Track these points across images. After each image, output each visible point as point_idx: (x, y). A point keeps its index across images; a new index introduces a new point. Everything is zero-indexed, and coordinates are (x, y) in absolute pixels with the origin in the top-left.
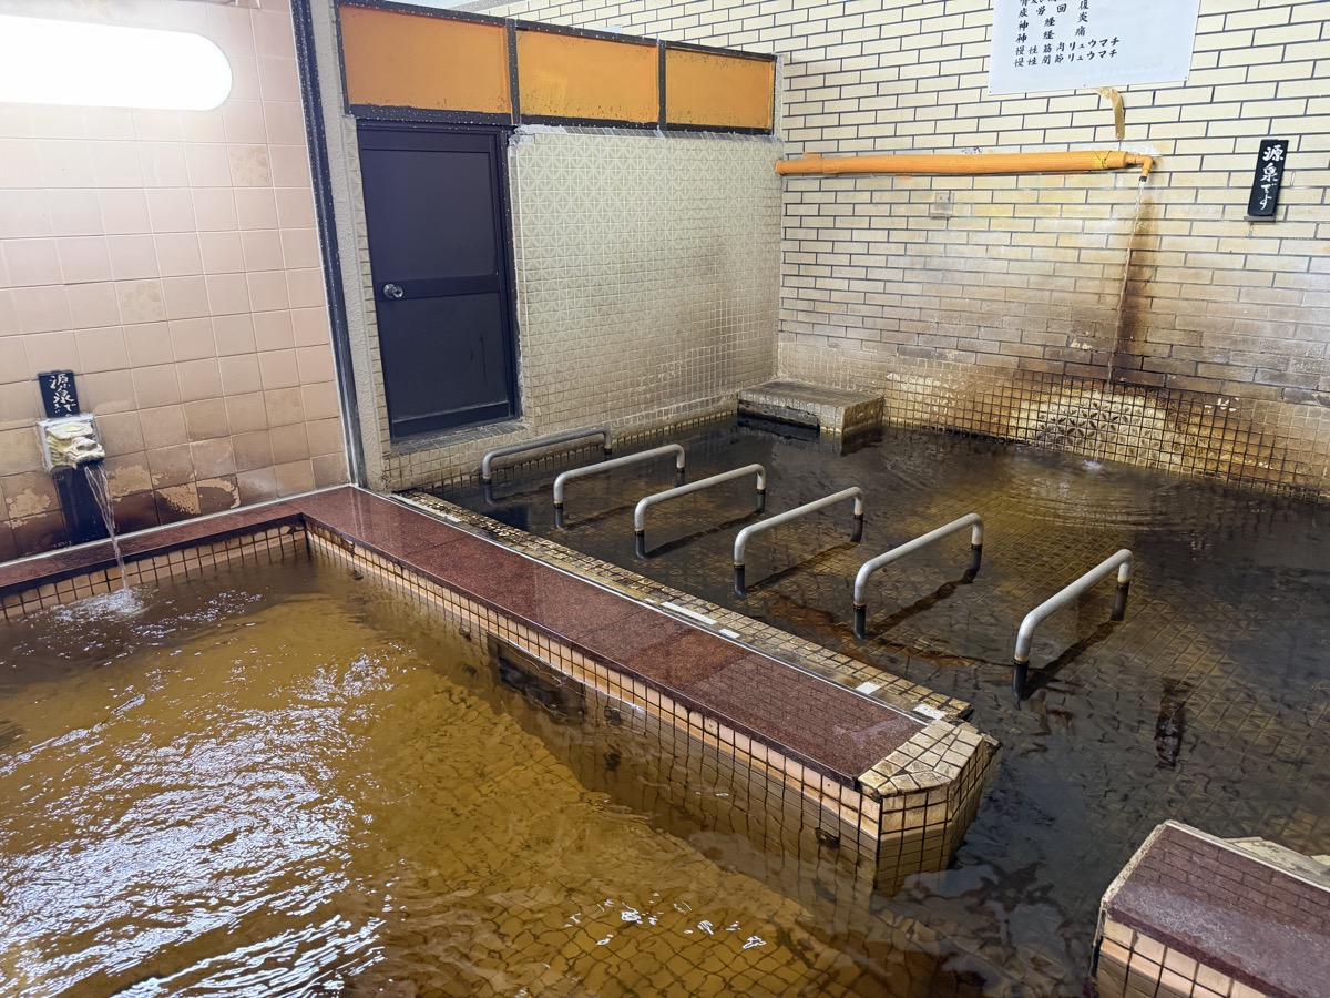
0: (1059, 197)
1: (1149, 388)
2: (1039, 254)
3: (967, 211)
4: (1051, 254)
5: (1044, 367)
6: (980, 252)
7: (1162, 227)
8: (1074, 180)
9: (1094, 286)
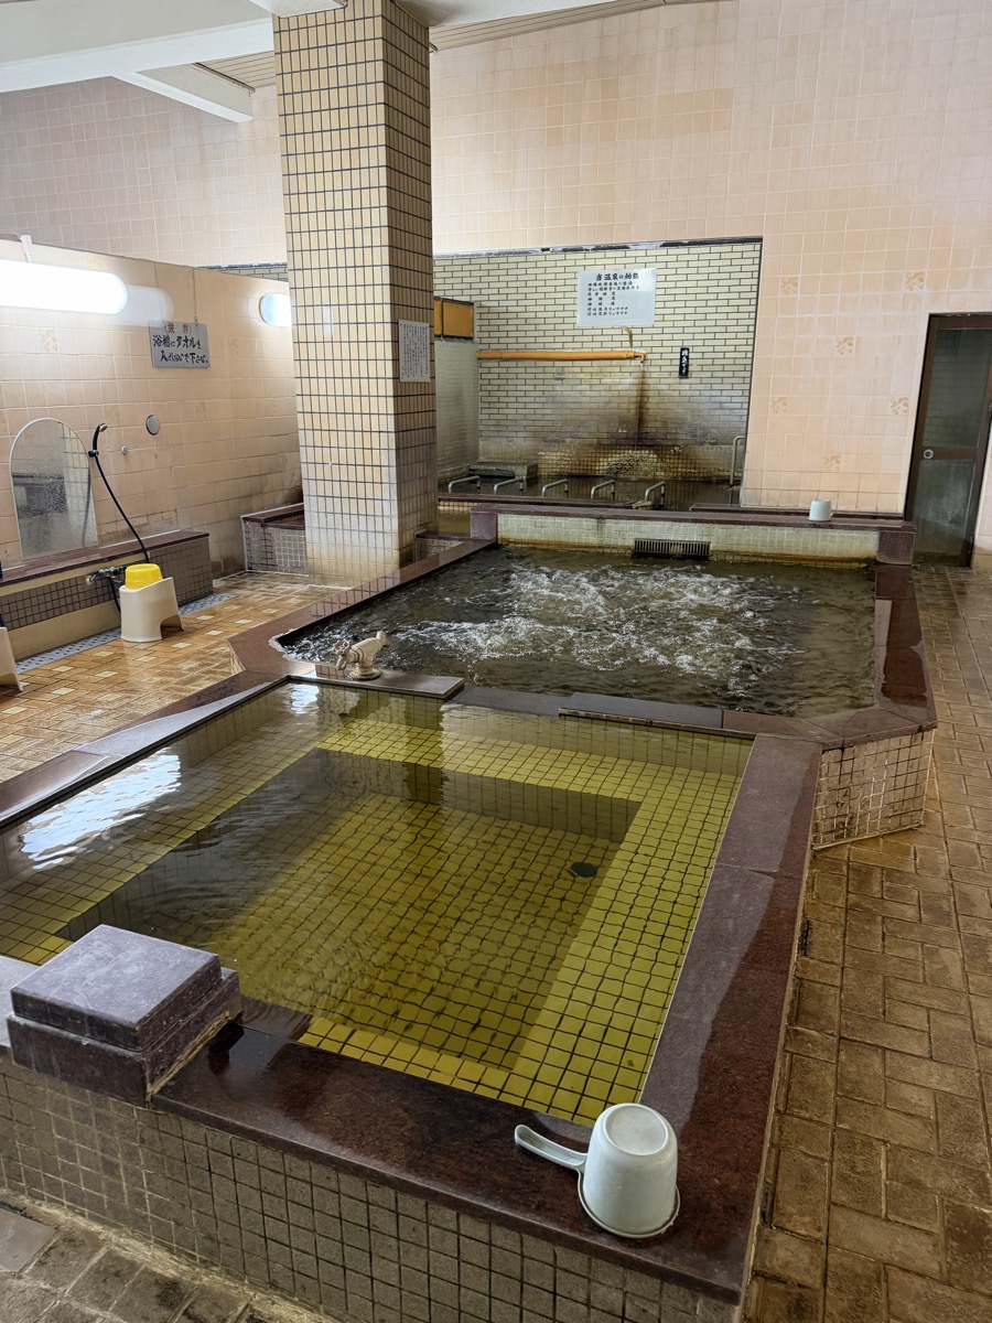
0: (609, 369)
1: (650, 446)
2: (603, 393)
3: (571, 376)
4: (608, 394)
5: (608, 442)
6: (578, 394)
7: (650, 381)
8: (615, 362)
9: (625, 406)
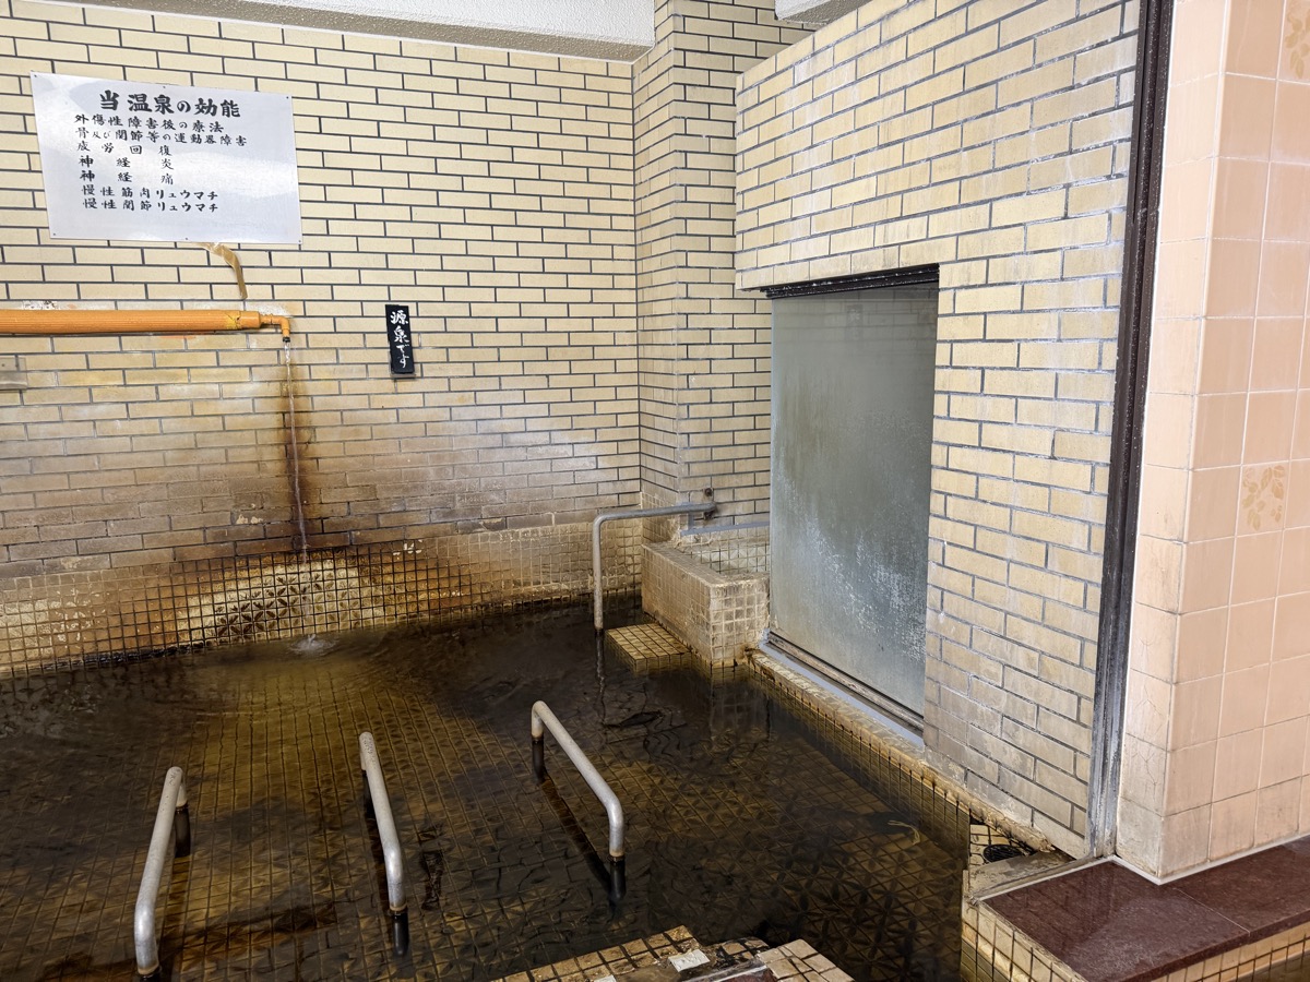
0: (182, 360)
2: (169, 425)
4: (187, 425)
5: (209, 553)
7: (311, 388)
8: (197, 341)
